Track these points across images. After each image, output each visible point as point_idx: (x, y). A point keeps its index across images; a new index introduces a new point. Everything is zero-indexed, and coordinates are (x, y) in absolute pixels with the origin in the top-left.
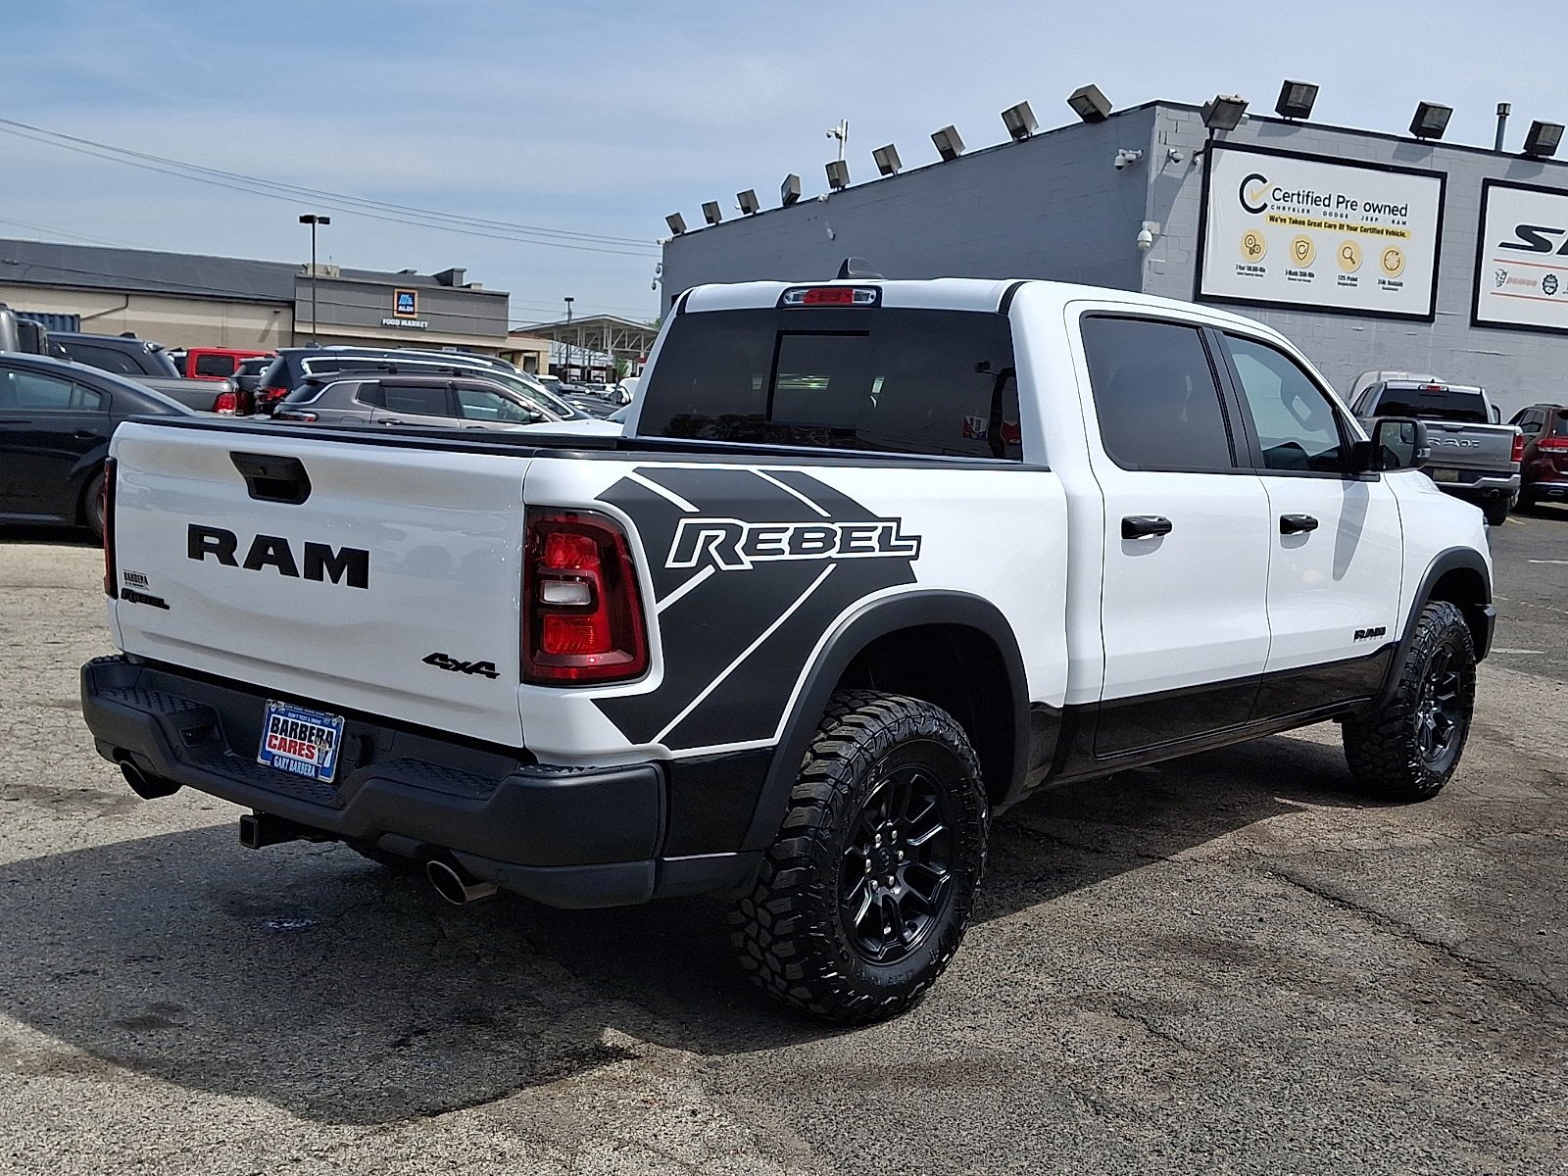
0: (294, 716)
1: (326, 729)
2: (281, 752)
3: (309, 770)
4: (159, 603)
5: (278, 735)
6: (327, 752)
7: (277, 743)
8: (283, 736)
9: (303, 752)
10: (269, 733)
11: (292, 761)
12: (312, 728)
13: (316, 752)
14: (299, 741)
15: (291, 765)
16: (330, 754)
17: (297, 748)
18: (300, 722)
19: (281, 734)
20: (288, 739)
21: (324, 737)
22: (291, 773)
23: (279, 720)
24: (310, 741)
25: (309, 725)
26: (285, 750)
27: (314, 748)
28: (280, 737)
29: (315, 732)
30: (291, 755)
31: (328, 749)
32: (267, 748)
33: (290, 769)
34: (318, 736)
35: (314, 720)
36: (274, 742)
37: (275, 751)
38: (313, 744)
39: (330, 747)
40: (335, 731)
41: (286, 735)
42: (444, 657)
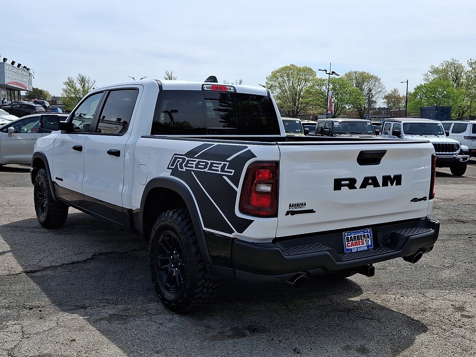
0: (353, 234)
1: (366, 234)
2: (353, 247)
3: (365, 248)
4: (312, 211)
5: (350, 242)
6: (368, 240)
7: (350, 245)
8: (352, 242)
9: (360, 244)
10: (346, 243)
11: (358, 248)
12: (361, 235)
13: (365, 242)
14: (358, 241)
15: (358, 249)
16: (370, 241)
17: (358, 243)
18: (356, 235)
19: (351, 241)
20: (354, 242)
21: (366, 236)
22: (359, 251)
23: (348, 237)
24: (361, 239)
25: (360, 235)
26: (353, 246)
27: (364, 241)
28: (350, 243)
29: (362, 236)
30: (357, 246)
31: (368, 239)
32: (347, 248)
33: (358, 251)
34: (364, 237)
35: (361, 233)
36: (349, 245)
37: (350, 248)
38: (363, 240)
39: (369, 238)
40: (369, 233)
41: (353, 241)
42: (416, 199)
